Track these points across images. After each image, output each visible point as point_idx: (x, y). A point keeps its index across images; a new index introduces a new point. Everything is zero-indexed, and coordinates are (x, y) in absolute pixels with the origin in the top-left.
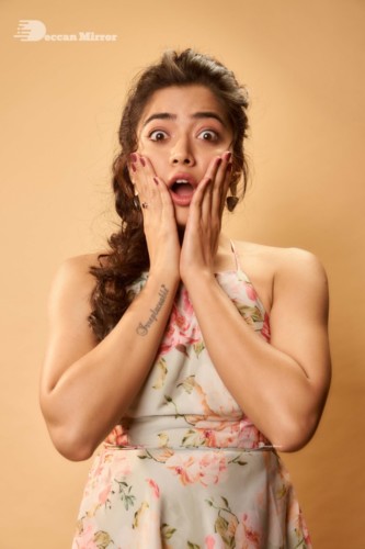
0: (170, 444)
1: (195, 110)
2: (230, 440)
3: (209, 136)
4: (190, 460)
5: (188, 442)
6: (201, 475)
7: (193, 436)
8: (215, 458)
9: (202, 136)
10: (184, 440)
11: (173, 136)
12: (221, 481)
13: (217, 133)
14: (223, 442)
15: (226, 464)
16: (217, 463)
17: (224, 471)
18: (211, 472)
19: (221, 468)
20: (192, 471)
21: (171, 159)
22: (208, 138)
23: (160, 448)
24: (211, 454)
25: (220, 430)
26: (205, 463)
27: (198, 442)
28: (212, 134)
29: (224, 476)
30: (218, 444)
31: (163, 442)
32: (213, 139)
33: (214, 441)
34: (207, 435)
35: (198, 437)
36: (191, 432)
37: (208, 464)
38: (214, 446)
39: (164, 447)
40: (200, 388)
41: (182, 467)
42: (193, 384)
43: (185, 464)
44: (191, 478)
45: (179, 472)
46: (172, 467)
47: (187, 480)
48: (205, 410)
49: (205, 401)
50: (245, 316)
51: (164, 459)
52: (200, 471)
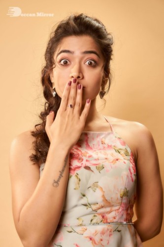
0: (83, 223)
1: (84, 50)
2: (115, 218)
3: (91, 63)
4: (96, 232)
5: (93, 221)
6: (102, 240)
7: (96, 218)
8: (108, 230)
9: (87, 63)
10: (91, 221)
11: (72, 63)
13: (95, 62)
14: (111, 219)
15: (112, 233)
16: (109, 232)
19: (110, 235)
20: (97, 239)
21: (71, 75)
22: (90, 64)
23: (79, 226)
26: (103, 233)
27: (99, 221)
28: (93, 62)
30: (109, 221)
31: (80, 223)
32: (93, 65)
33: (107, 220)
34: (103, 217)
35: (99, 218)
36: (95, 216)
38: (107, 222)
39: (81, 225)
40: (101, 188)
41: (92, 236)
42: (97, 187)
43: (93, 234)
44: (97, 242)
45: (91, 239)
46: (87, 237)
47: (95, 243)
48: (103, 201)
49: (103, 196)
50: (121, 153)
51: (82, 232)
52: (101, 238)
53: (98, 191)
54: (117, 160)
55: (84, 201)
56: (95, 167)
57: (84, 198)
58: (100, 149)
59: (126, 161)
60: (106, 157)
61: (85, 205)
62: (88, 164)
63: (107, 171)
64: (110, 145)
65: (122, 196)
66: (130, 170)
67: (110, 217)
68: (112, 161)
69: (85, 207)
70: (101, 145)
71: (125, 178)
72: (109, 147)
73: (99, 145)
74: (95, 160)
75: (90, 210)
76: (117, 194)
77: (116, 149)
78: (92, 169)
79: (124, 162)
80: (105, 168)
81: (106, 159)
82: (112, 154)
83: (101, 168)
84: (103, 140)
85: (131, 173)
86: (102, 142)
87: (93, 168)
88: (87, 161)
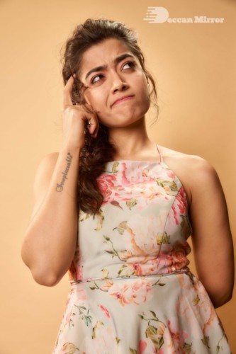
0: (109, 276)
2: (152, 270)
4: (125, 287)
5: (122, 274)
6: (134, 297)
7: (126, 269)
8: (143, 284)
10: (120, 273)
12: (148, 299)
14: (147, 271)
15: (151, 287)
16: (144, 286)
17: (149, 291)
18: (140, 294)
19: (147, 290)
20: (127, 295)
23: (103, 280)
24: (140, 280)
25: (144, 263)
26: (136, 288)
27: (130, 273)
29: (150, 296)
30: (144, 273)
31: (106, 276)
33: (141, 271)
34: (136, 268)
35: (129, 269)
36: (124, 266)
37: (138, 288)
38: (141, 275)
39: (106, 278)
40: (131, 231)
41: (119, 292)
42: (125, 228)
43: (121, 290)
44: (127, 300)
45: (118, 296)
46: (113, 294)
47: (125, 302)
48: (133, 246)
49: (133, 240)
50: (165, 187)
51: (107, 288)
52: (133, 294)
53: (126, 233)
54: (157, 195)
55: (108, 246)
56: (125, 202)
57: (108, 242)
58: (139, 183)
59: (170, 197)
60: (142, 190)
61: (111, 253)
62: (116, 199)
63: (141, 208)
64: (153, 177)
65: (160, 242)
66: (173, 208)
67: (145, 268)
68: (149, 195)
69: (110, 255)
70: (141, 178)
71: (164, 217)
72: (152, 180)
73: (139, 178)
74: (128, 193)
75: (116, 258)
76: (152, 239)
77: (159, 182)
78: (120, 204)
79: (166, 198)
80: (138, 205)
81: (142, 193)
82: (152, 188)
83: (132, 204)
84: (145, 171)
85: (175, 213)
86: (143, 173)
87: (122, 203)
88: (116, 194)
